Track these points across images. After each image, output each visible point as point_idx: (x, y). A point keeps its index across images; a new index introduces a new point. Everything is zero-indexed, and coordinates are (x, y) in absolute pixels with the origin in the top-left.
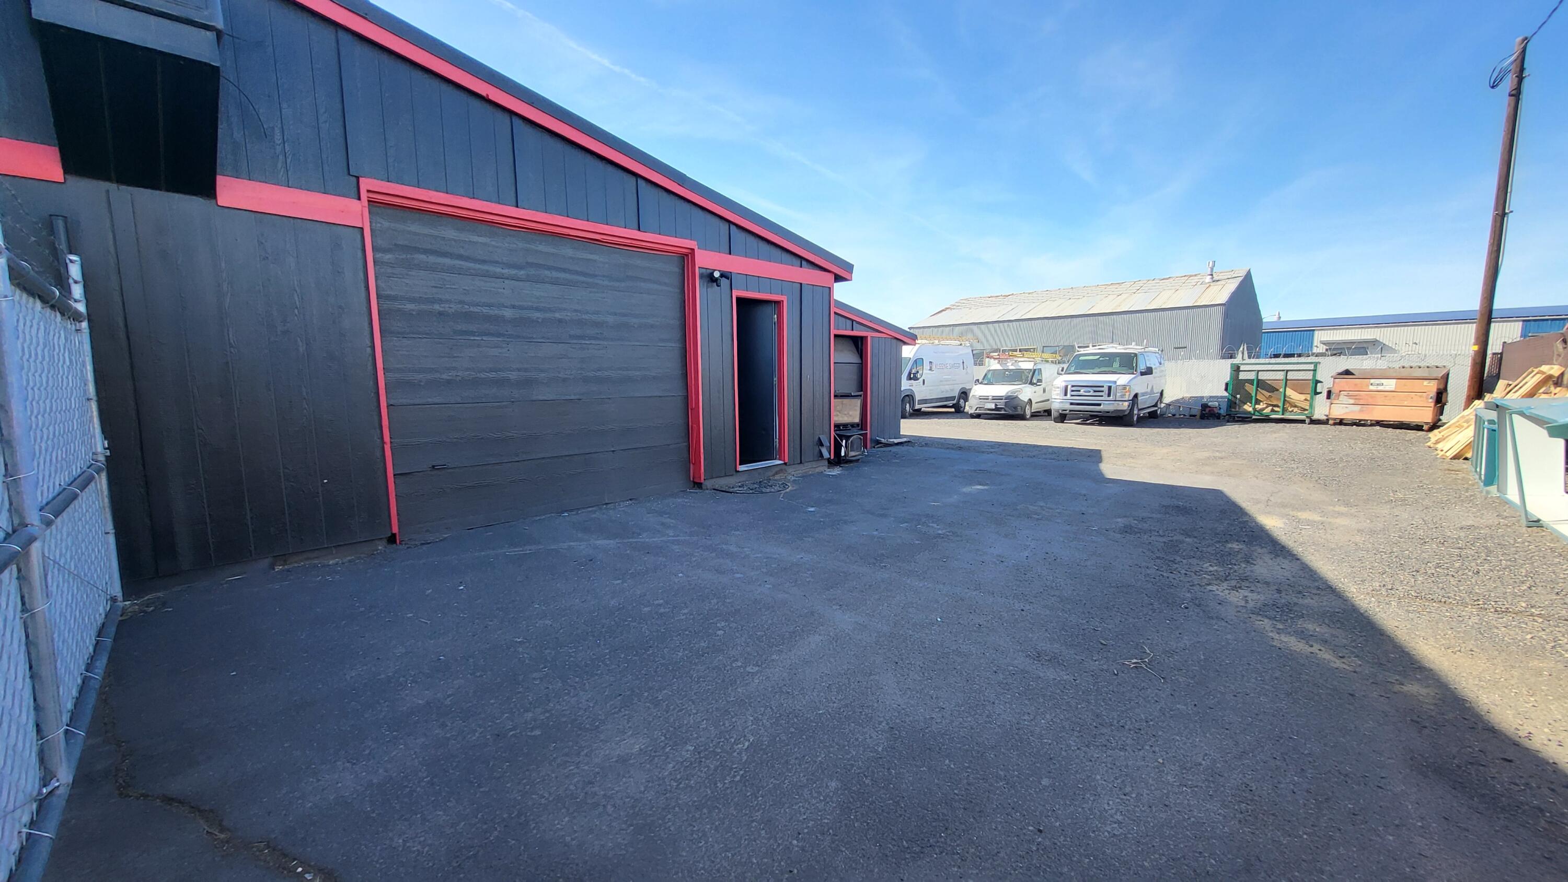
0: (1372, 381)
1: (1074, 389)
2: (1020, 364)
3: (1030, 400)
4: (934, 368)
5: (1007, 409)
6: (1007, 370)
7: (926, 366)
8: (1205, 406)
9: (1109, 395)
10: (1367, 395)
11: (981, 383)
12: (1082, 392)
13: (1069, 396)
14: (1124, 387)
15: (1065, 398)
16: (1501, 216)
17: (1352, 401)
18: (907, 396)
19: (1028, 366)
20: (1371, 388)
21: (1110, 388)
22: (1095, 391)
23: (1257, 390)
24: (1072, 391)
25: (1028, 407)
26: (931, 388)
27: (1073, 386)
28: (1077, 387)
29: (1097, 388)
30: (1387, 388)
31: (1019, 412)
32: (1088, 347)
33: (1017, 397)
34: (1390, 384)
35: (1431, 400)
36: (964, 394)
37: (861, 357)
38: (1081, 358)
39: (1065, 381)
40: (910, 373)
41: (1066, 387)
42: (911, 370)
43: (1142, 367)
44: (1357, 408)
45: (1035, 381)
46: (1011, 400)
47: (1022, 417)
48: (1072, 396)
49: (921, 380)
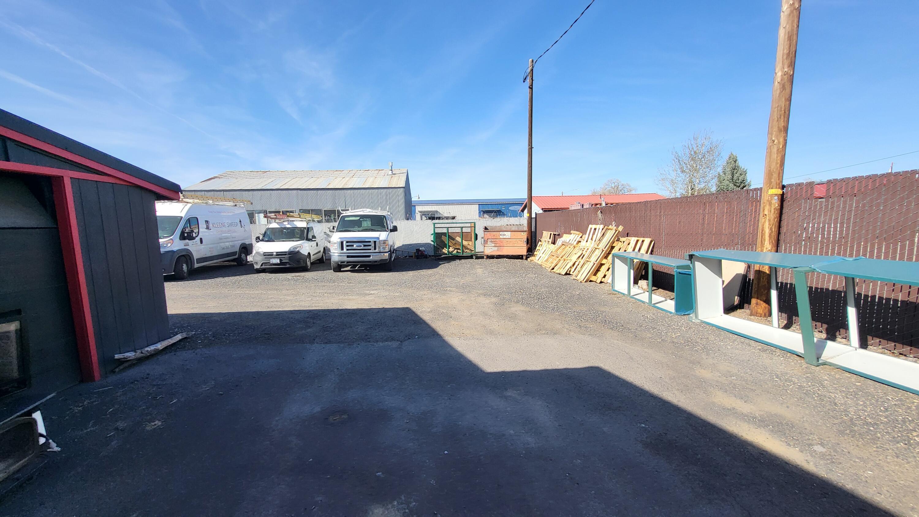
0: (501, 233)
1: (348, 244)
2: (295, 223)
3: (309, 253)
4: (211, 226)
5: (291, 263)
6: (285, 228)
7: (202, 225)
8: (418, 250)
9: (375, 249)
10: (499, 241)
11: (262, 240)
12: (355, 246)
13: (345, 250)
14: (385, 242)
15: (342, 252)
16: (531, 148)
17: (493, 245)
18: (183, 256)
19: (303, 225)
20: (501, 237)
21: (375, 242)
22: (365, 246)
23: (449, 240)
24: (347, 246)
25: (308, 260)
26: (211, 246)
27: (347, 242)
28: (350, 243)
29: (365, 243)
30: (507, 237)
31: (302, 264)
32: (348, 210)
33: (298, 252)
34: (508, 235)
35: (525, 243)
36: (246, 249)
37: (54, 216)
38: (346, 219)
39: (340, 238)
40: (183, 233)
41: (342, 243)
42: (184, 228)
43: (390, 227)
44: (496, 248)
45: (310, 237)
46: (294, 255)
47: (305, 269)
48: (347, 250)
49: (198, 239)
